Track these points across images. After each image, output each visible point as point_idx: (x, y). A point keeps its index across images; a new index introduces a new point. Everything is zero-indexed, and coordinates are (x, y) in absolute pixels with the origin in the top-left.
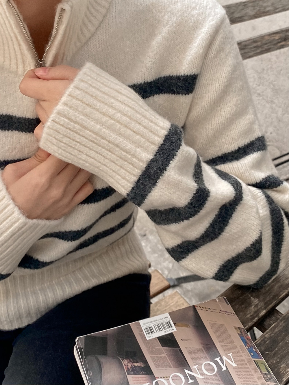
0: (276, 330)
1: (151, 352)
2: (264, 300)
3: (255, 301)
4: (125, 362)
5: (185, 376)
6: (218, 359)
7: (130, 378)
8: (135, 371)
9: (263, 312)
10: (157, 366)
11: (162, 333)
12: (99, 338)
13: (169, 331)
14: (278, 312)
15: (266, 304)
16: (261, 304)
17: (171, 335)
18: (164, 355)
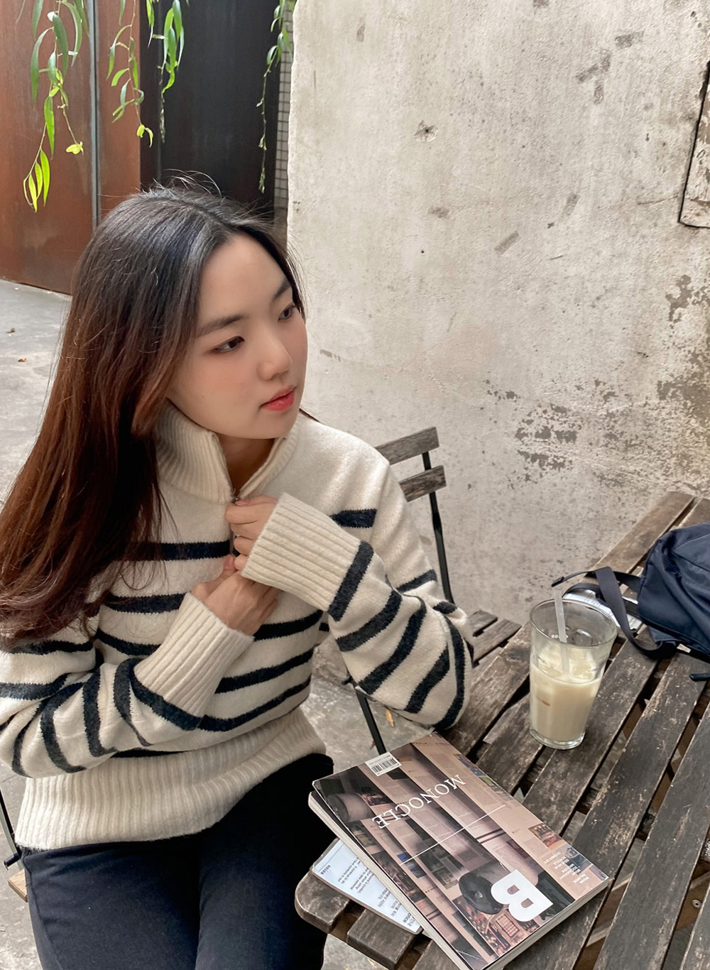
0: (490, 754)
1: (384, 786)
2: (471, 732)
3: (465, 734)
4: (364, 796)
5: (423, 799)
6: (447, 781)
7: (372, 808)
8: (375, 802)
9: (474, 742)
10: (394, 796)
11: (390, 769)
12: (333, 780)
13: (395, 766)
14: (485, 743)
15: (475, 736)
16: (470, 736)
17: (398, 768)
18: (398, 785)
